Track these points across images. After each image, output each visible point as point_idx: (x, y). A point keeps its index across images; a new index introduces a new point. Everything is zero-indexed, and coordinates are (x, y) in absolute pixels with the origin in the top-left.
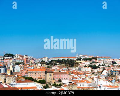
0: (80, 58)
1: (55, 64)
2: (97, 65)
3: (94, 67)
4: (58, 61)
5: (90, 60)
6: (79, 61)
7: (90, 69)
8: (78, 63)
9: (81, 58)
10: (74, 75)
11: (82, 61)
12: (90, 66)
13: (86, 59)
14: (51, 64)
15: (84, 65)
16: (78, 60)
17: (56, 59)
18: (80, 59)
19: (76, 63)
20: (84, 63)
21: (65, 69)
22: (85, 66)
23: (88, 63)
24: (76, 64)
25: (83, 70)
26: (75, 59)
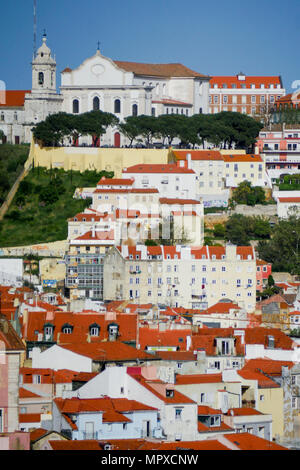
0: (86, 107)
9: (107, 107)
10: (83, 364)
11: (110, 158)
13: (176, 130)
19: (25, 187)
20: (154, 180)
23: (206, 181)
24: (32, 204)
26: (16, 126)
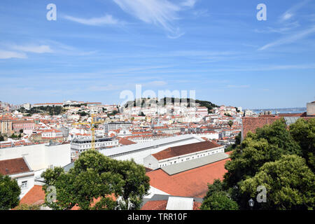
1: (38, 112)
2: (86, 112)
3: (83, 114)
4: (42, 108)
5: (79, 106)
6: (66, 108)
7: (78, 117)
8: (65, 110)
11: (69, 108)
12: (78, 113)
13: (75, 106)
14: (33, 111)
15: (72, 112)
16: (65, 106)
17: (39, 106)
18: (68, 105)
19: (63, 110)
20: (73, 110)
21: (47, 117)
22: (73, 114)
23: (77, 109)
25: (70, 117)
26: (62, 106)
